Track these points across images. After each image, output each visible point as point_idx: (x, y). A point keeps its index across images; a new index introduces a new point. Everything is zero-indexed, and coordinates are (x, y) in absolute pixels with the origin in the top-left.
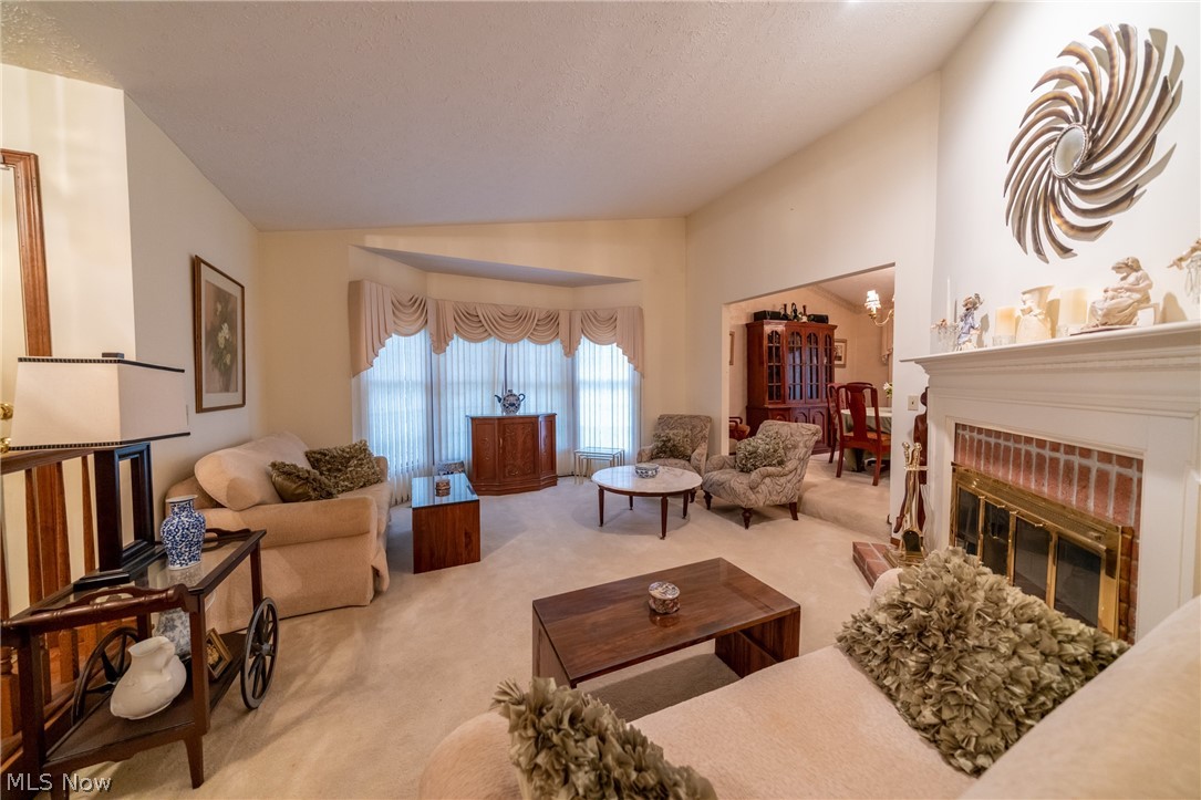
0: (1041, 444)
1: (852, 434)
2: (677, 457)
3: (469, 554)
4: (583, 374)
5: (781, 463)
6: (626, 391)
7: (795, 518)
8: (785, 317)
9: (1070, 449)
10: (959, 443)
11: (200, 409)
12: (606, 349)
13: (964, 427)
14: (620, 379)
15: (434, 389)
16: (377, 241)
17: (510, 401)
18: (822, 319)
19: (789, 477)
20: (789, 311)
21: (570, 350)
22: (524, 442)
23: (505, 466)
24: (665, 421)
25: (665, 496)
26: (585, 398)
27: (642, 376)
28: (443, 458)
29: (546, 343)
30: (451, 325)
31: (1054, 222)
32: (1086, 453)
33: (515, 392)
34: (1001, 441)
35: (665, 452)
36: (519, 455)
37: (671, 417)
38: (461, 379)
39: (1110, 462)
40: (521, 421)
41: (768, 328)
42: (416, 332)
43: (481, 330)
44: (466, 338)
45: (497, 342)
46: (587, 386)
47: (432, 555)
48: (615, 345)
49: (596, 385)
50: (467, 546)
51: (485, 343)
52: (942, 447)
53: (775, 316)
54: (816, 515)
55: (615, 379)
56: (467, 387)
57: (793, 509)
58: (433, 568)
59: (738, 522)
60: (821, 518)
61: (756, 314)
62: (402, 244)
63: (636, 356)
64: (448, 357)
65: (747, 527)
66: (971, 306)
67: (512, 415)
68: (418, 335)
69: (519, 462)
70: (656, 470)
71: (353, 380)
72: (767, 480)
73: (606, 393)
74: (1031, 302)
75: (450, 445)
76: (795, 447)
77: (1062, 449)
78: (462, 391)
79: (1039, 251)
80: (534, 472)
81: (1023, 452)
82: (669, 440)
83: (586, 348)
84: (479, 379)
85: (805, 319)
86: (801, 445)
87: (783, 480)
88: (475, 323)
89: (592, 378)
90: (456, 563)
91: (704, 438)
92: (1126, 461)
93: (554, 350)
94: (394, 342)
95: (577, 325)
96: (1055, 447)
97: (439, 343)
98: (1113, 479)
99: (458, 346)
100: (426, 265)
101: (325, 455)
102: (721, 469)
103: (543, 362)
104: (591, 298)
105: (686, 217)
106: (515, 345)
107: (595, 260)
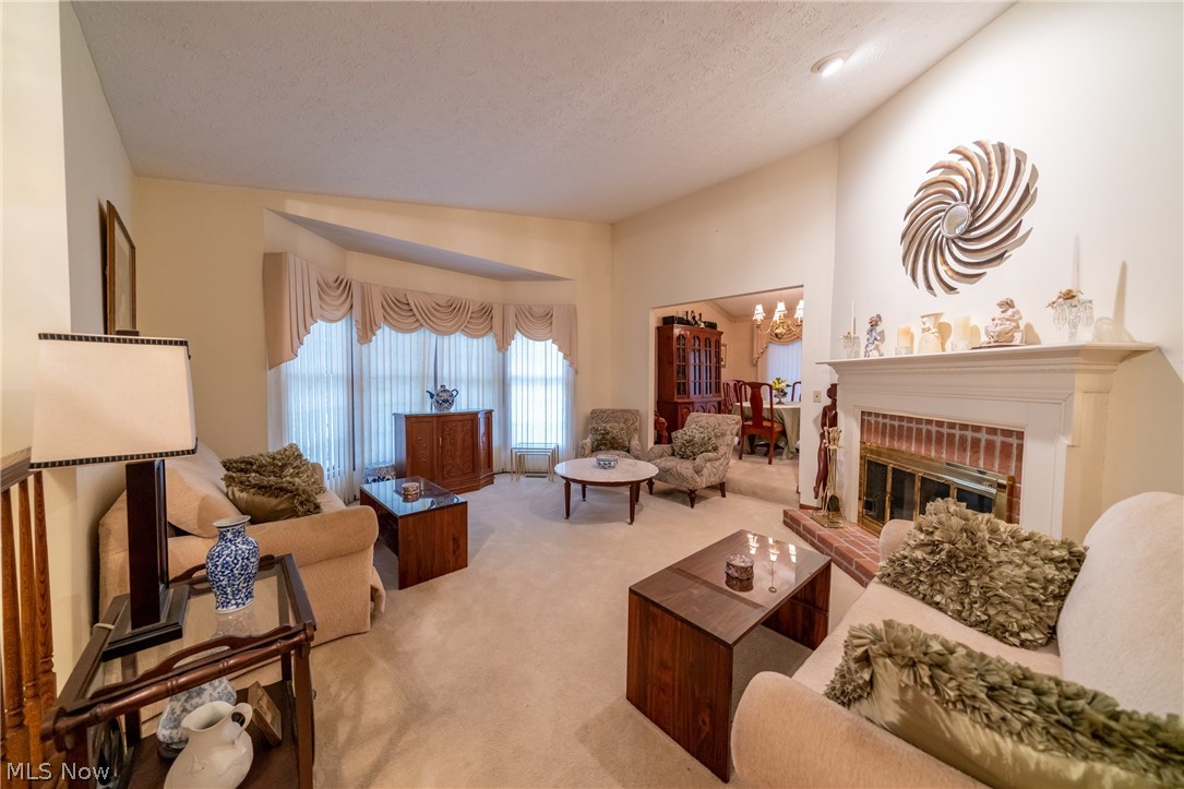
0: (940, 424)
1: (750, 423)
2: (617, 449)
3: (456, 560)
4: (515, 368)
5: (715, 449)
6: (560, 387)
7: (724, 496)
8: (688, 323)
9: (964, 427)
10: (865, 426)
12: (540, 345)
13: (870, 414)
14: (554, 375)
15: (355, 384)
17: (443, 397)
18: (712, 326)
19: (721, 461)
20: (690, 318)
21: (503, 345)
22: (464, 441)
23: (443, 467)
24: (596, 415)
25: (633, 484)
26: (516, 394)
27: (576, 372)
28: (366, 462)
29: (477, 337)
30: (379, 313)
31: (942, 269)
32: (977, 429)
33: (447, 388)
34: (905, 424)
35: (605, 444)
36: (458, 454)
37: (603, 411)
38: (387, 373)
39: (996, 434)
40: (460, 418)
41: (677, 330)
42: (343, 317)
43: (412, 319)
44: (393, 327)
45: (428, 332)
46: (519, 382)
47: (419, 565)
48: (550, 341)
49: (528, 381)
50: (454, 552)
51: (414, 334)
52: (849, 429)
53: (681, 321)
54: (739, 492)
55: (549, 375)
56: (394, 381)
57: (721, 488)
58: (420, 580)
59: (684, 503)
60: (742, 494)
61: (664, 319)
62: (333, 216)
63: (570, 353)
64: (373, 348)
65: (692, 507)
66: (874, 323)
67: (445, 412)
68: (339, 323)
69: (458, 461)
70: (616, 460)
71: (271, 373)
72: (708, 464)
73: (540, 389)
74: (929, 323)
75: (374, 447)
76: (723, 435)
77: (957, 427)
78: (388, 387)
79: (929, 287)
80: (473, 472)
81: (924, 431)
82: (608, 434)
83: (519, 344)
84: (408, 373)
85: (703, 325)
86: (728, 433)
87: (718, 463)
88: (405, 312)
89: (525, 374)
90: (444, 570)
91: (635, 429)
92: (1007, 433)
93: (487, 344)
94: (319, 328)
95: (511, 320)
96: (952, 426)
97: (366, 331)
98: (998, 445)
99: (385, 336)
100: (347, 241)
101: (251, 464)
102: (661, 457)
103: (475, 356)
104: (523, 293)
105: (612, 224)
106: (446, 338)
107: (534, 256)
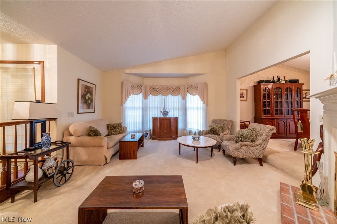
1: (302, 132)
2: (214, 134)
3: (134, 156)
4: (188, 105)
5: (252, 141)
6: (202, 110)
7: (262, 165)
8: (273, 82)
11: (78, 113)
12: (195, 97)
14: (200, 107)
15: (145, 109)
16: (128, 71)
17: (165, 113)
18: (296, 81)
19: (257, 147)
20: (276, 79)
21: (184, 97)
22: (167, 125)
23: (161, 132)
24: (215, 121)
25: (198, 148)
26: (189, 112)
27: (207, 105)
28: (147, 128)
29: (175, 96)
30: (149, 91)
33: (167, 111)
35: (211, 132)
36: (165, 129)
37: (217, 120)
38: (152, 106)
40: (166, 119)
41: (262, 87)
42: (140, 93)
43: (157, 92)
44: (153, 95)
45: (162, 96)
46: (189, 109)
47: (124, 155)
48: (197, 95)
49: (192, 108)
50: (133, 154)
51: (159, 96)
53: (268, 82)
55: (198, 107)
56: (154, 109)
57: (261, 161)
58: (124, 159)
60: (276, 167)
61: (258, 82)
62: (134, 71)
63: (205, 98)
64: (149, 100)
65: (235, 165)
67: (165, 117)
68: (140, 94)
69: (165, 131)
71: (122, 107)
72: (244, 147)
73: (195, 111)
75: (149, 125)
76: (261, 135)
78: (152, 110)
80: (170, 135)
82: (214, 128)
83: (189, 97)
84: (157, 106)
85: (283, 82)
86: (264, 134)
87: (253, 148)
88: (155, 91)
89: (191, 106)
90: (130, 158)
91: (228, 128)
93: (179, 97)
94: (132, 97)
95: (186, 90)
97: (146, 97)
99: (151, 97)
100: (143, 76)
103: (176, 101)
104: (191, 81)
105: (225, 50)
106: (167, 96)
